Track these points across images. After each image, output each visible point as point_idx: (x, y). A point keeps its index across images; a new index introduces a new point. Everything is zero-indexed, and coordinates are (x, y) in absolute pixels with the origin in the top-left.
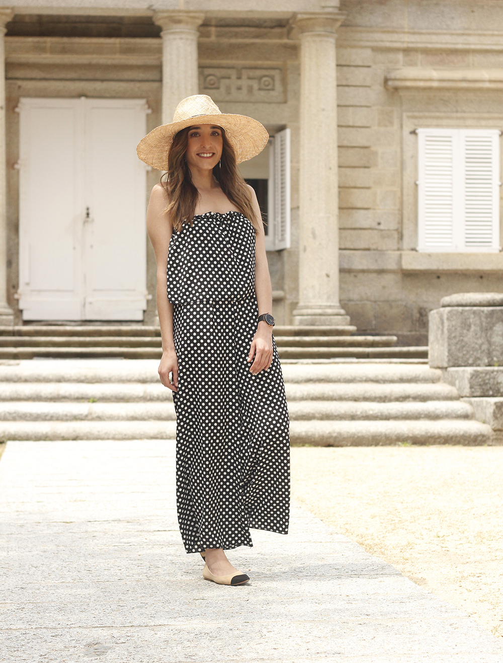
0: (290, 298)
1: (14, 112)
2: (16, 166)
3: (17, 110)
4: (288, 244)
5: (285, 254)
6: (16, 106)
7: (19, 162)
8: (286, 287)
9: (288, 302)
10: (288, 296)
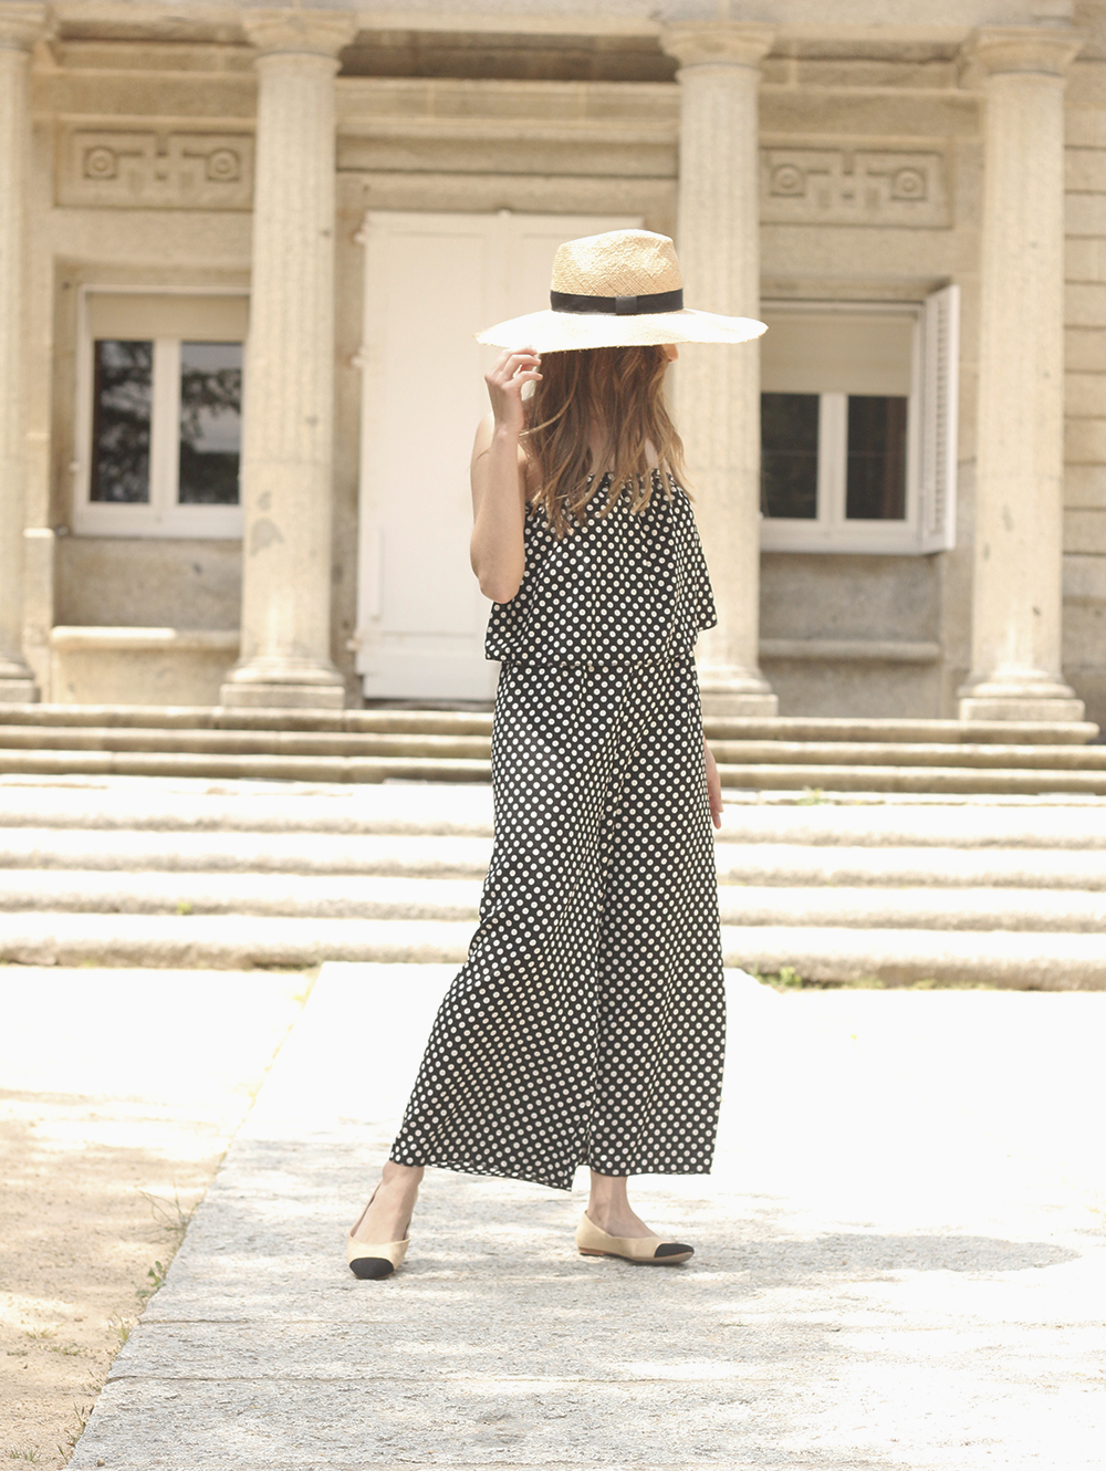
0: (951, 660)
1: (353, 242)
2: (357, 362)
3: (360, 238)
4: (949, 541)
5: (944, 562)
6: (358, 230)
7: (364, 351)
8: (944, 636)
9: (947, 669)
10: (948, 656)
